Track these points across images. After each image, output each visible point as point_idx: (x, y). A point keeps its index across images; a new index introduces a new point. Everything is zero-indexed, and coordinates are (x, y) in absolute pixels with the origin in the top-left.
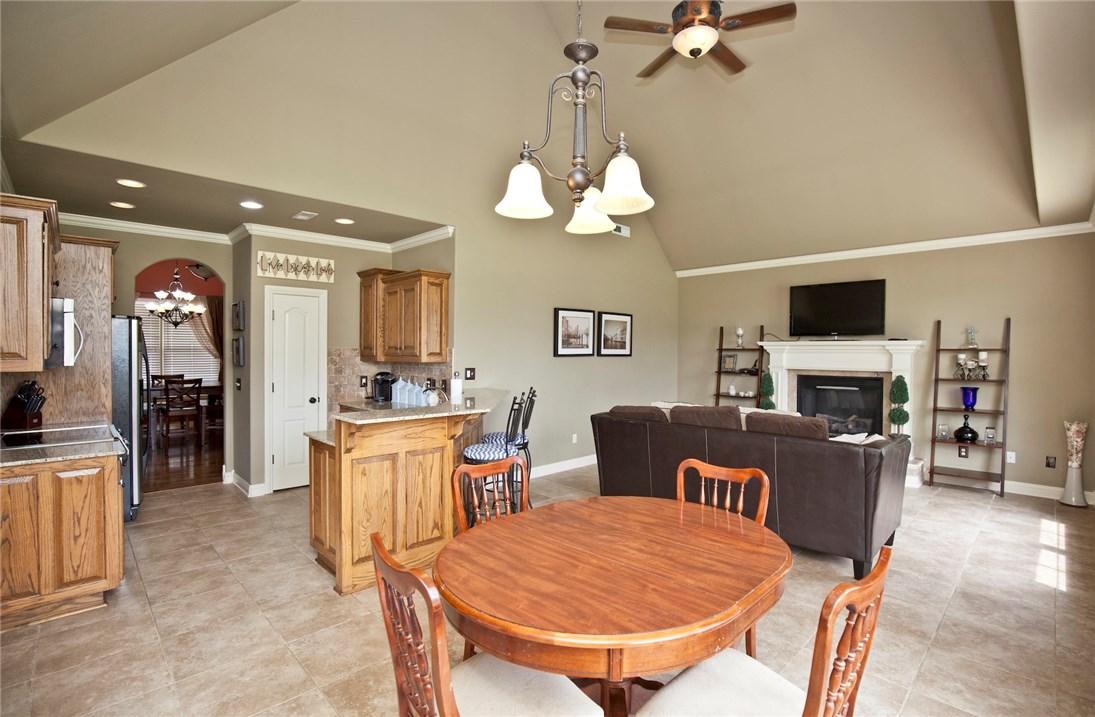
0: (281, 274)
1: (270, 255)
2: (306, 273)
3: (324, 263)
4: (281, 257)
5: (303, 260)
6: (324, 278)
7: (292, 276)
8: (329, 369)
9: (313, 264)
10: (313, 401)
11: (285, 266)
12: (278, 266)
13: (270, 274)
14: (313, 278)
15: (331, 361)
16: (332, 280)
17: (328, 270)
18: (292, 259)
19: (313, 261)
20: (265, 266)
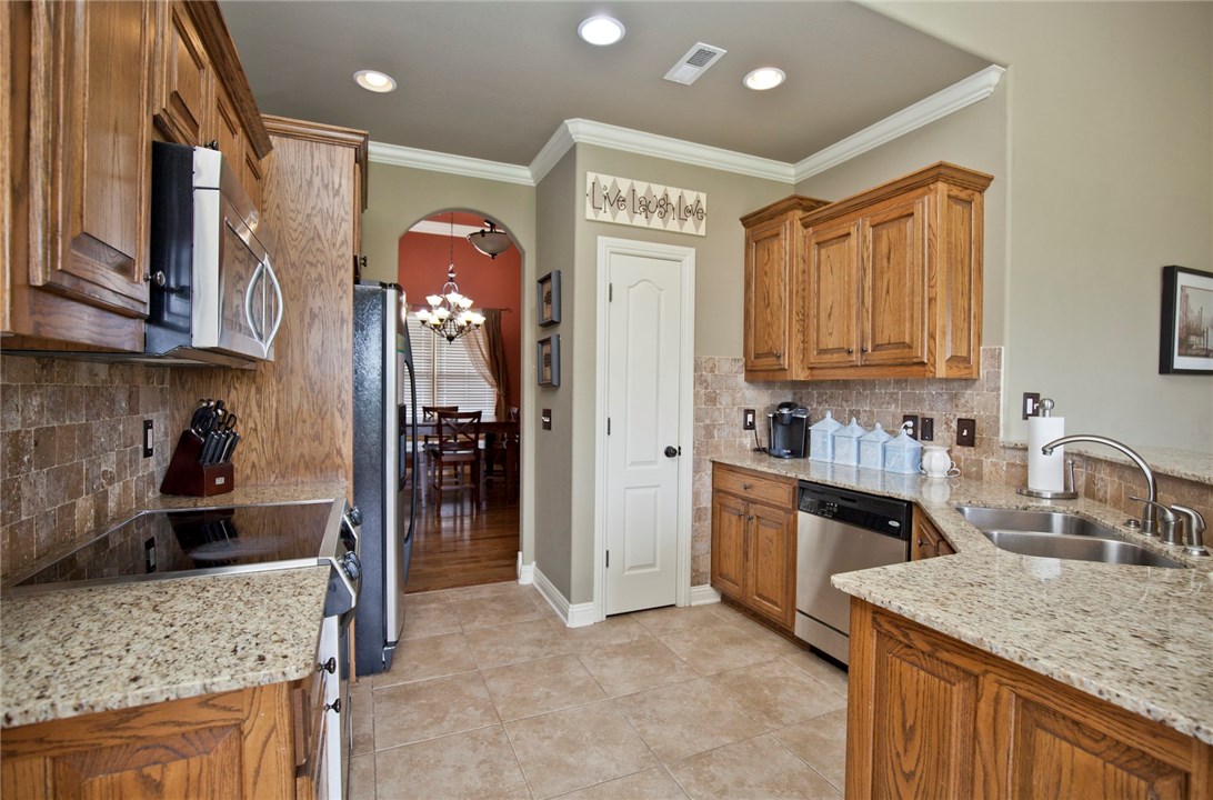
0: (623, 217)
1: (606, 180)
2: (663, 216)
3: (690, 197)
4: (624, 185)
5: (658, 191)
6: (689, 227)
7: (640, 220)
8: (696, 395)
9: (674, 200)
10: (670, 452)
11: (629, 202)
12: (618, 201)
13: (605, 216)
14: (673, 225)
15: (699, 380)
16: (702, 232)
17: (695, 212)
18: (642, 188)
19: (674, 194)
20: (600, 201)
